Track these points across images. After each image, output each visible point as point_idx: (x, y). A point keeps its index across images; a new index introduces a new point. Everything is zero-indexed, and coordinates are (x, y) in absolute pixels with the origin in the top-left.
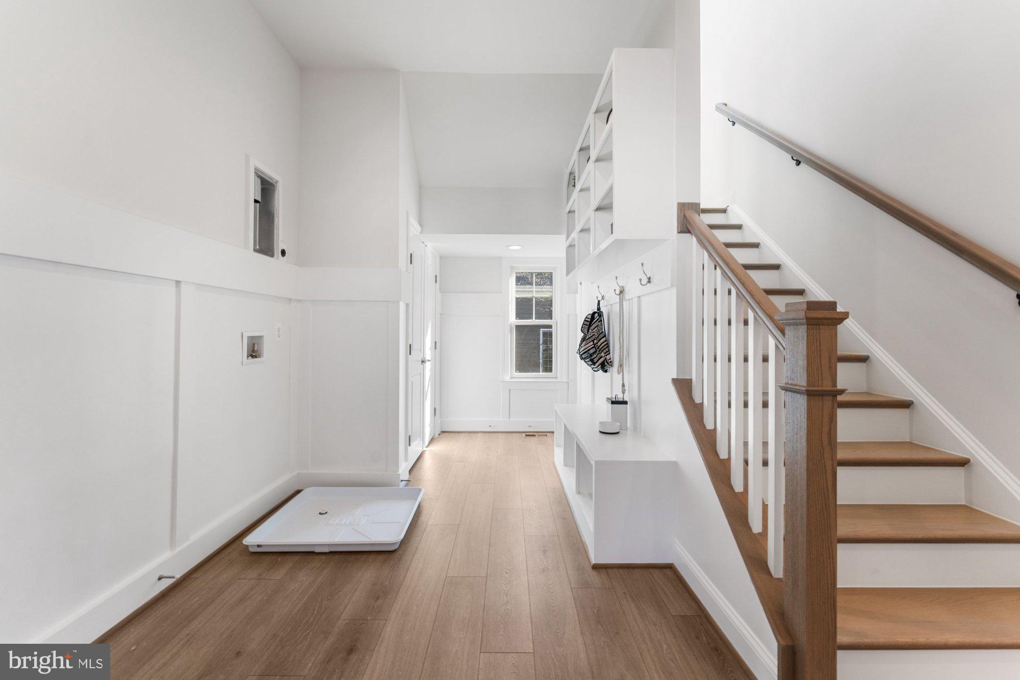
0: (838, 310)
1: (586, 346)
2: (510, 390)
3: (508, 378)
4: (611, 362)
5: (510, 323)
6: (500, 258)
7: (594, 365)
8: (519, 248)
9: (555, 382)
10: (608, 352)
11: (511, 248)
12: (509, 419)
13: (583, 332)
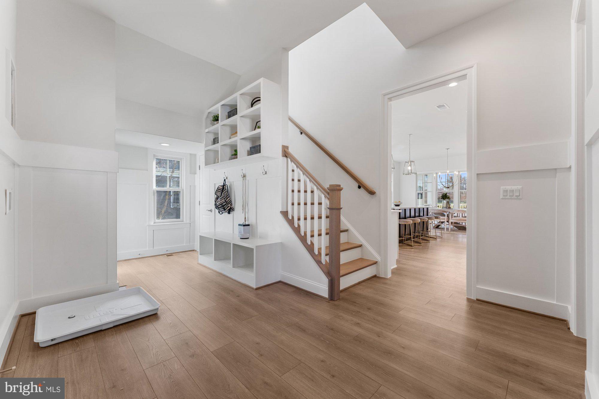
0: (341, 187)
1: (221, 201)
2: (153, 230)
3: (152, 223)
4: (233, 209)
5: (153, 190)
6: (147, 148)
7: (225, 211)
8: (168, 145)
9: (183, 223)
10: (231, 205)
11: (162, 144)
12: (153, 248)
13: (216, 195)
